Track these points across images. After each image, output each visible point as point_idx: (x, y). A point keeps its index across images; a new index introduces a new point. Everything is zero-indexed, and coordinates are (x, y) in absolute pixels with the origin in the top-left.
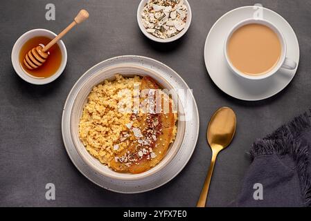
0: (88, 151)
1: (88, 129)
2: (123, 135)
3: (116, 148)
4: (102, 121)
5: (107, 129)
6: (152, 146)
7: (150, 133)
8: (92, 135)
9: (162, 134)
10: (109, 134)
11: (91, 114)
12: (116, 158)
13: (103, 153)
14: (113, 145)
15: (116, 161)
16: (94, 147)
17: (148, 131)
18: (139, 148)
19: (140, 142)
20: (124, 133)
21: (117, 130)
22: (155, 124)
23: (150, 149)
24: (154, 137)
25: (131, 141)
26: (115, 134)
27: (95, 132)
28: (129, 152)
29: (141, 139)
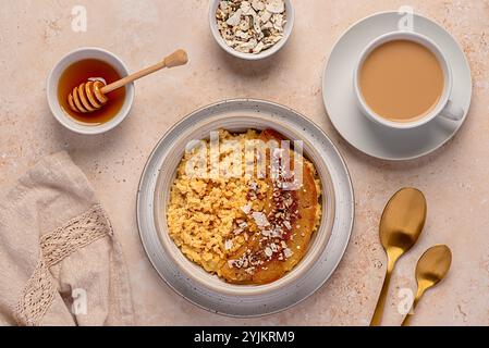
0: (185, 255)
1: (182, 219)
2: (238, 225)
3: (229, 246)
4: (202, 205)
5: (212, 218)
6: (286, 238)
7: (280, 219)
8: (189, 228)
9: (300, 217)
10: (215, 225)
11: (184, 196)
12: (231, 262)
13: (208, 257)
14: (223, 242)
15: (231, 267)
16: (193, 248)
17: (277, 216)
18: (265, 243)
19: (265, 233)
20: (238, 222)
21: (228, 217)
22: (288, 203)
23: (283, 243)
24: (287, 224)
25: (251, 234)
26: (225, 224)
27: (193, 224)
28: (249, 251)
29: (266, 229)
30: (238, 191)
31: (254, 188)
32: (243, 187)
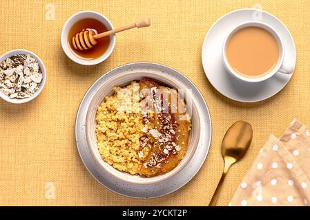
0: (116, 169)
1: (108, 148)
2: (142, 141)
3: (141, 155)
4: (117, 136)
5: (126, 141)
6: (174, 140)
7: (167, 129)
8: (114, 152)
9: (178, 125)
10: (129, 145)
11: (105, 134)
12: (145, 164)
13: (131, 165)
14: (137, 154)
15: (146, 167)
16: (120, 163)
17: (165, 128)
18: (162, 147)
19: (160, 141)
20: (142, 139)
21: (136, 138)
22: (168, 119)
23: (173, 143)
24: (172, 131)
25: (152, 144)
26: (135, 143)
27: (116, 149)
28: (154, 154)
29: (160, 138)
30: (136, 120)
31: (146, 116)
32: (138, 118)
